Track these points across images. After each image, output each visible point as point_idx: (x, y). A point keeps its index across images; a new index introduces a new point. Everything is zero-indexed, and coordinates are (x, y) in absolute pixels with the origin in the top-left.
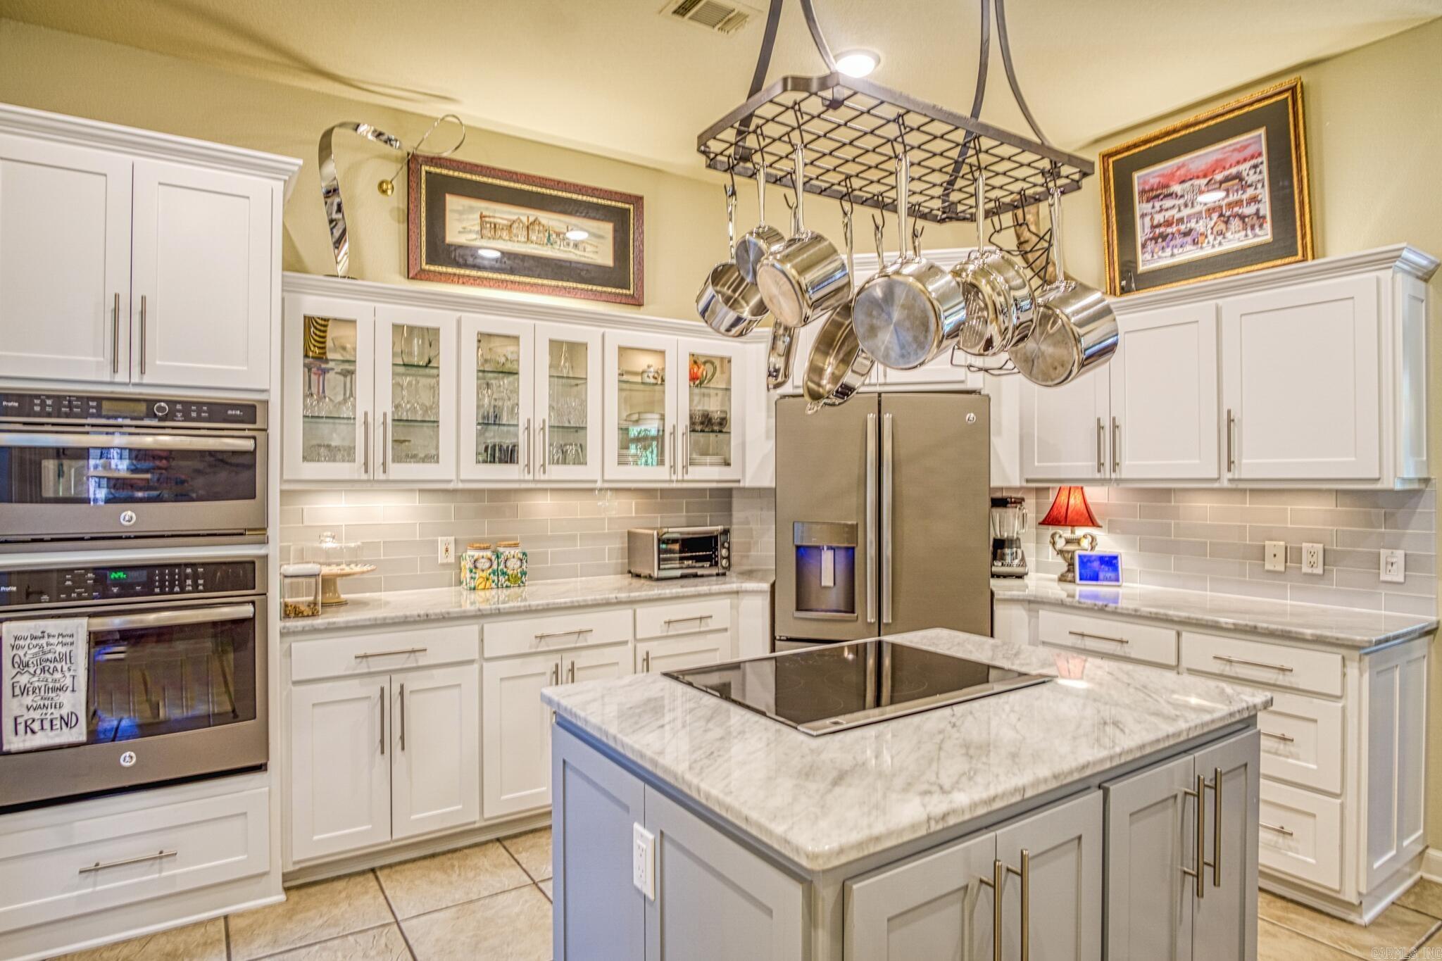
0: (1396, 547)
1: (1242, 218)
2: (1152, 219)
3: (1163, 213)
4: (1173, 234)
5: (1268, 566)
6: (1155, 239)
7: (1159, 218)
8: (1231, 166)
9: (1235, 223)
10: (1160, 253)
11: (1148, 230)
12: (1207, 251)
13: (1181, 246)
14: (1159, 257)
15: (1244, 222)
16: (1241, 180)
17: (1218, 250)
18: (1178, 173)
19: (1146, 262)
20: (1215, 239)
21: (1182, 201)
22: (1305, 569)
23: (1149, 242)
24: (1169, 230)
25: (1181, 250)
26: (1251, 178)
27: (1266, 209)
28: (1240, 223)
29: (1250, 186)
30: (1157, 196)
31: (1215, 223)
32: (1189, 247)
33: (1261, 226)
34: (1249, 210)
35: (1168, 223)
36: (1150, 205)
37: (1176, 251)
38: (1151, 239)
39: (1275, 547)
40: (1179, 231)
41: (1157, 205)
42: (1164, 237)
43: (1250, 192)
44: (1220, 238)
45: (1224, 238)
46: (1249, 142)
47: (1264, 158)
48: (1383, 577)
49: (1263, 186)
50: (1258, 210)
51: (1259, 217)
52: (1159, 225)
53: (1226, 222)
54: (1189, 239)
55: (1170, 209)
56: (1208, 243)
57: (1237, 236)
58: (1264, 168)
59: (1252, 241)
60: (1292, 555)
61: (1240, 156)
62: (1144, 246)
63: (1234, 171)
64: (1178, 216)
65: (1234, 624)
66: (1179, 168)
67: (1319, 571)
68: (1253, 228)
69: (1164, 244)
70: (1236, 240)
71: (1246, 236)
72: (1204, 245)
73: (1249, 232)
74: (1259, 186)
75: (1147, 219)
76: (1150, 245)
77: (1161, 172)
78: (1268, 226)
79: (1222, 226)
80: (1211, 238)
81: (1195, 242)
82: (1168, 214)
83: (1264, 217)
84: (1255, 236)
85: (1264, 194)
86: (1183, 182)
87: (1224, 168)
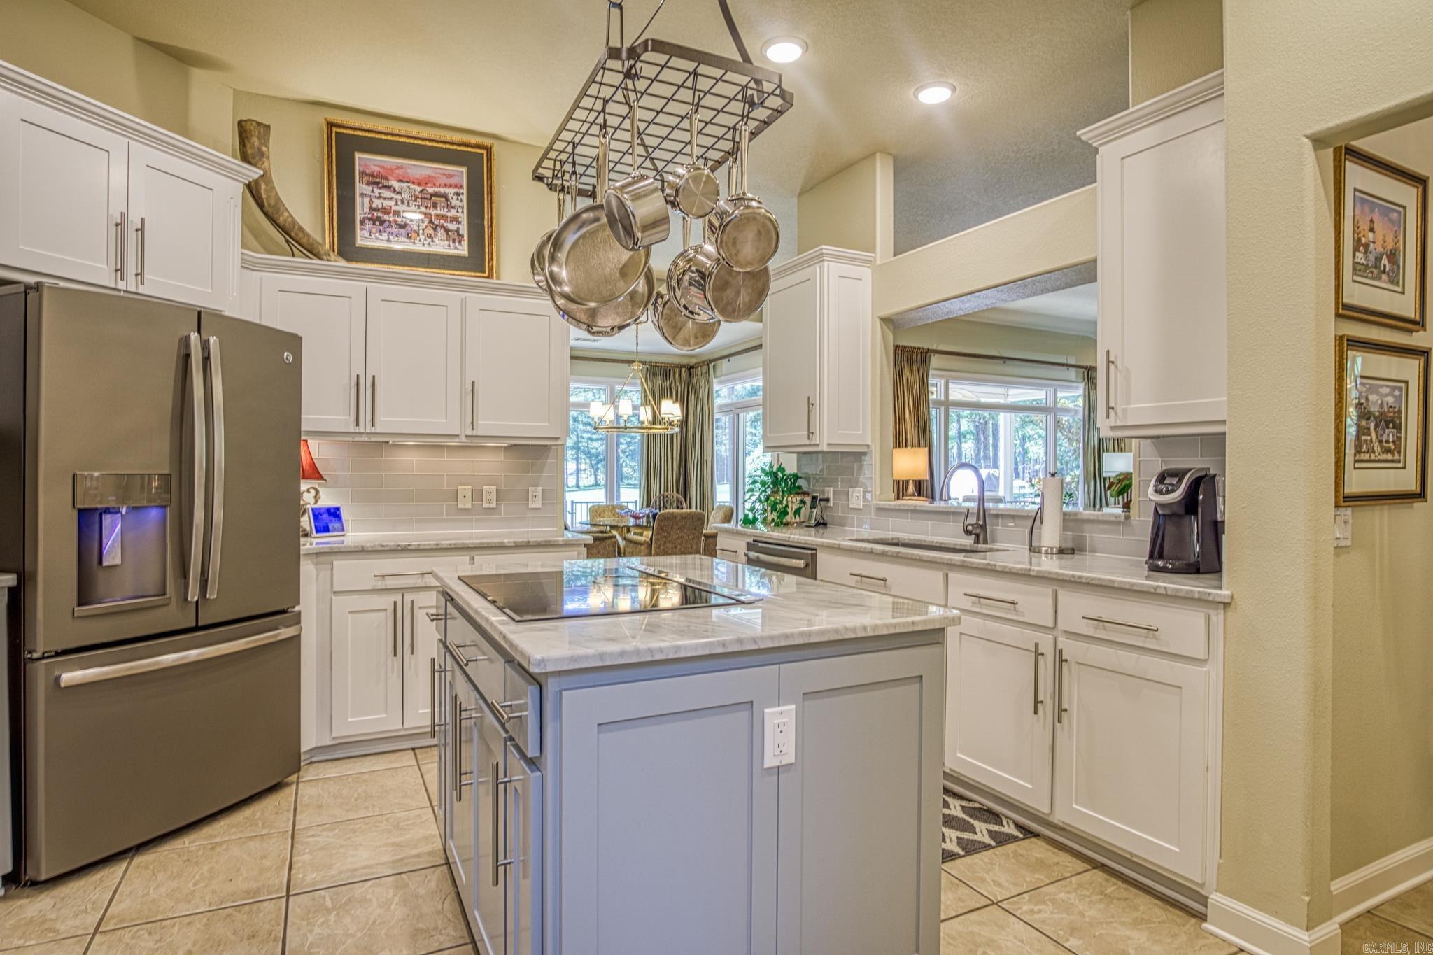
0: (536, 485)
1: (447, 230)
2: (371, 201)
3: (382, 201)
4: (390, 222)
5: (460, 506)
6: (373, 220)
7: (377, 203)
8: (440, 186)
9: (441, 232)
10: (377, 235)
11: (367, 210)
12: (418, 247)
13: (397, 236)
14: (377, 238)
15: (448, 234)
16: (447, 200)
17: (426, 249)
18: (397, 171)
19: (365, 238)
20: (425, 240)
21: (399, 197)
22: (485, 505)
23: (367, 221)
24: (386, 217)
25: (396, 239)
26: (455, 202)
27: (464, 230)
28: (445, 234)
29: (453, 208)
30: (377, 183)
31: (426, 227)
32: (403, 239)
33: (460, 242)
34: (453, 226)
35: (386, 211)
36: (370, 188)
37: (391, 238)
38: (370, 219)
39: (464, 490)
40: (395, 222)
41: (377, 191)
42: (382, 222)
43: (453, 213)
44: (429, 240)
45: (433, 241)
46: (456, 173)
47: (465, 191)
48: (531, 506)
49: (463, 212)
50: (458, 229)
51: (459, 235)
52: (377, 210)
53: (435, 229)
54: (403, 231)
55: (385, 200)
56: (420, 241)
57: (442, 243)
58: (464, 198)
59: (451, 251)
60: (477, 495)
61: (448, 181)
62: (362, 223)
63: (442, 190)
64: (394, 208)
65: (515, 542)
66: (398, 168)
67: (494, 505)
68: (454, 241)
69: (381, 227)
70: (440, 246)
71: (449, 246)
72: (416, 241)
73: (451, 243)
74: (460, 210)
75: (366, 200)
76: (368, 225)
77: (383, 164)
78: (465, 243)
79: (432, 232)
80: (422, 238)
81: (409, 237)
82: (386, 203)
83: (462, 236)
84: (456, 248)
85: (464, 218)
86: (400, 181)
87: (435, 185)
